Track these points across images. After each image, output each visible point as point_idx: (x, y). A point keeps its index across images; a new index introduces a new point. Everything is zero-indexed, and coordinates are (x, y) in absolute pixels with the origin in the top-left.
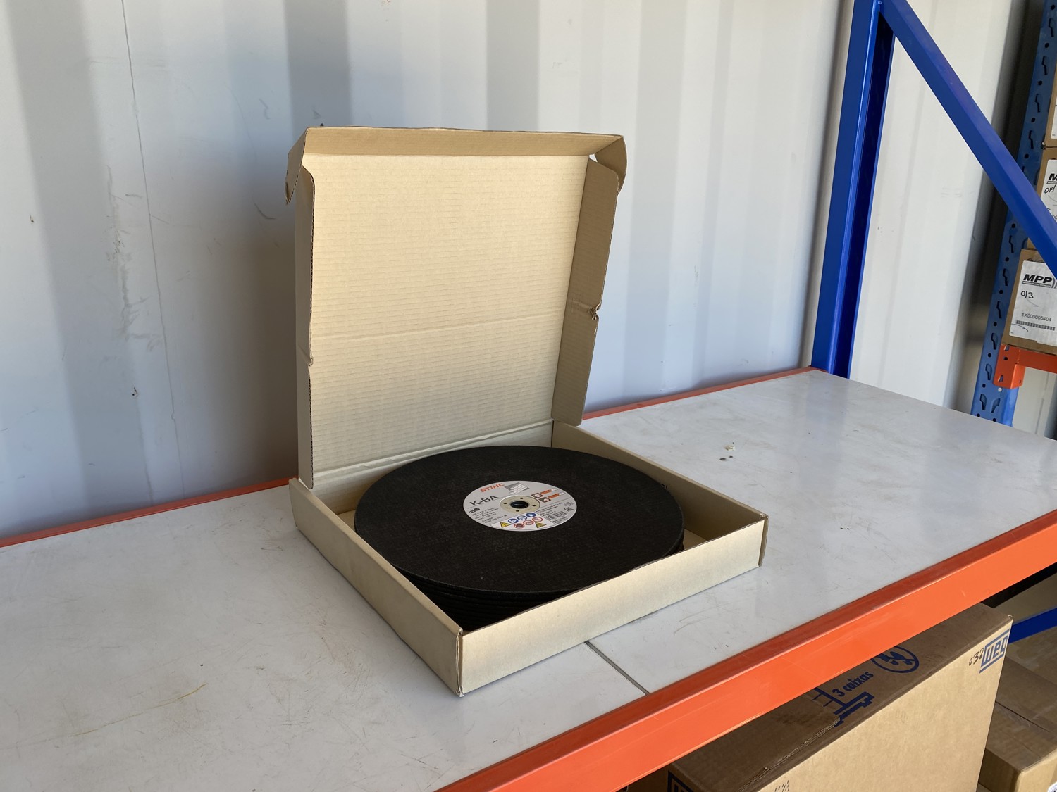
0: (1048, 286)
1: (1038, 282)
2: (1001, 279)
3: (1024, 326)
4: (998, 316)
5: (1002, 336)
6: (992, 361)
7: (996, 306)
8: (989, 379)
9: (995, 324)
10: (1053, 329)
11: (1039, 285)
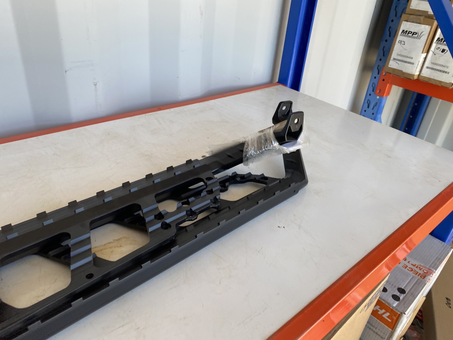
0: (415, 38)
1: (409, 35)
2: (388, 33)
3: (397, 62)
4: (383, 55)
5: (384, 66)
6: (376, 81)
7: (382, 49)
8: (373, 91)
9: (380, 60)
10: (413, 64)
11: (410, 37)
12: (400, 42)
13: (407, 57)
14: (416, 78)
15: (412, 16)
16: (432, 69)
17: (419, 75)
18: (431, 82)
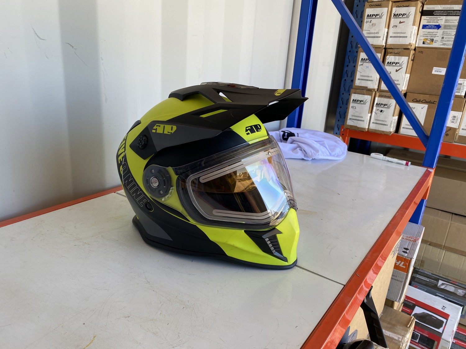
0: (362, 104)
1: (358, 102)
2: (341, 102)
3: (353, 120)
4: (340, 117)
5: (343, 125)
7: (339, 113)
9: (339, 121)
10: (363, 121)
11: (358, 103)
12: (353, 107)
13: (359, 117)
14: (367, 130)
15: (357, 90)
16: (376, 123)
17: (368, 128)
18: (377, 132)
